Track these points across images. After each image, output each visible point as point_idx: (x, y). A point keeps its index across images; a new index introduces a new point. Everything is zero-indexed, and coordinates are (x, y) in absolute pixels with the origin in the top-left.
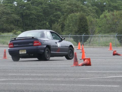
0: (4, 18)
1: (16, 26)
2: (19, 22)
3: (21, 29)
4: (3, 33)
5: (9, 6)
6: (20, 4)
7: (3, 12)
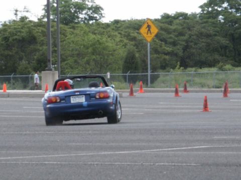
0: (203, 44)
1: (223, 56)
2: (227, 50)
3: (231, 61)
4: (201, 68)
5: (211, 22)
6: (230, 20)
7: (201, 34)
